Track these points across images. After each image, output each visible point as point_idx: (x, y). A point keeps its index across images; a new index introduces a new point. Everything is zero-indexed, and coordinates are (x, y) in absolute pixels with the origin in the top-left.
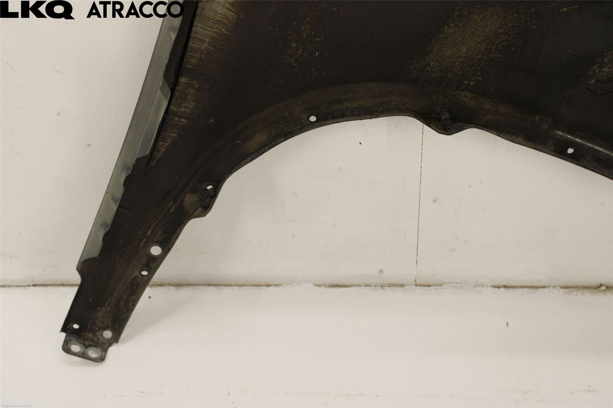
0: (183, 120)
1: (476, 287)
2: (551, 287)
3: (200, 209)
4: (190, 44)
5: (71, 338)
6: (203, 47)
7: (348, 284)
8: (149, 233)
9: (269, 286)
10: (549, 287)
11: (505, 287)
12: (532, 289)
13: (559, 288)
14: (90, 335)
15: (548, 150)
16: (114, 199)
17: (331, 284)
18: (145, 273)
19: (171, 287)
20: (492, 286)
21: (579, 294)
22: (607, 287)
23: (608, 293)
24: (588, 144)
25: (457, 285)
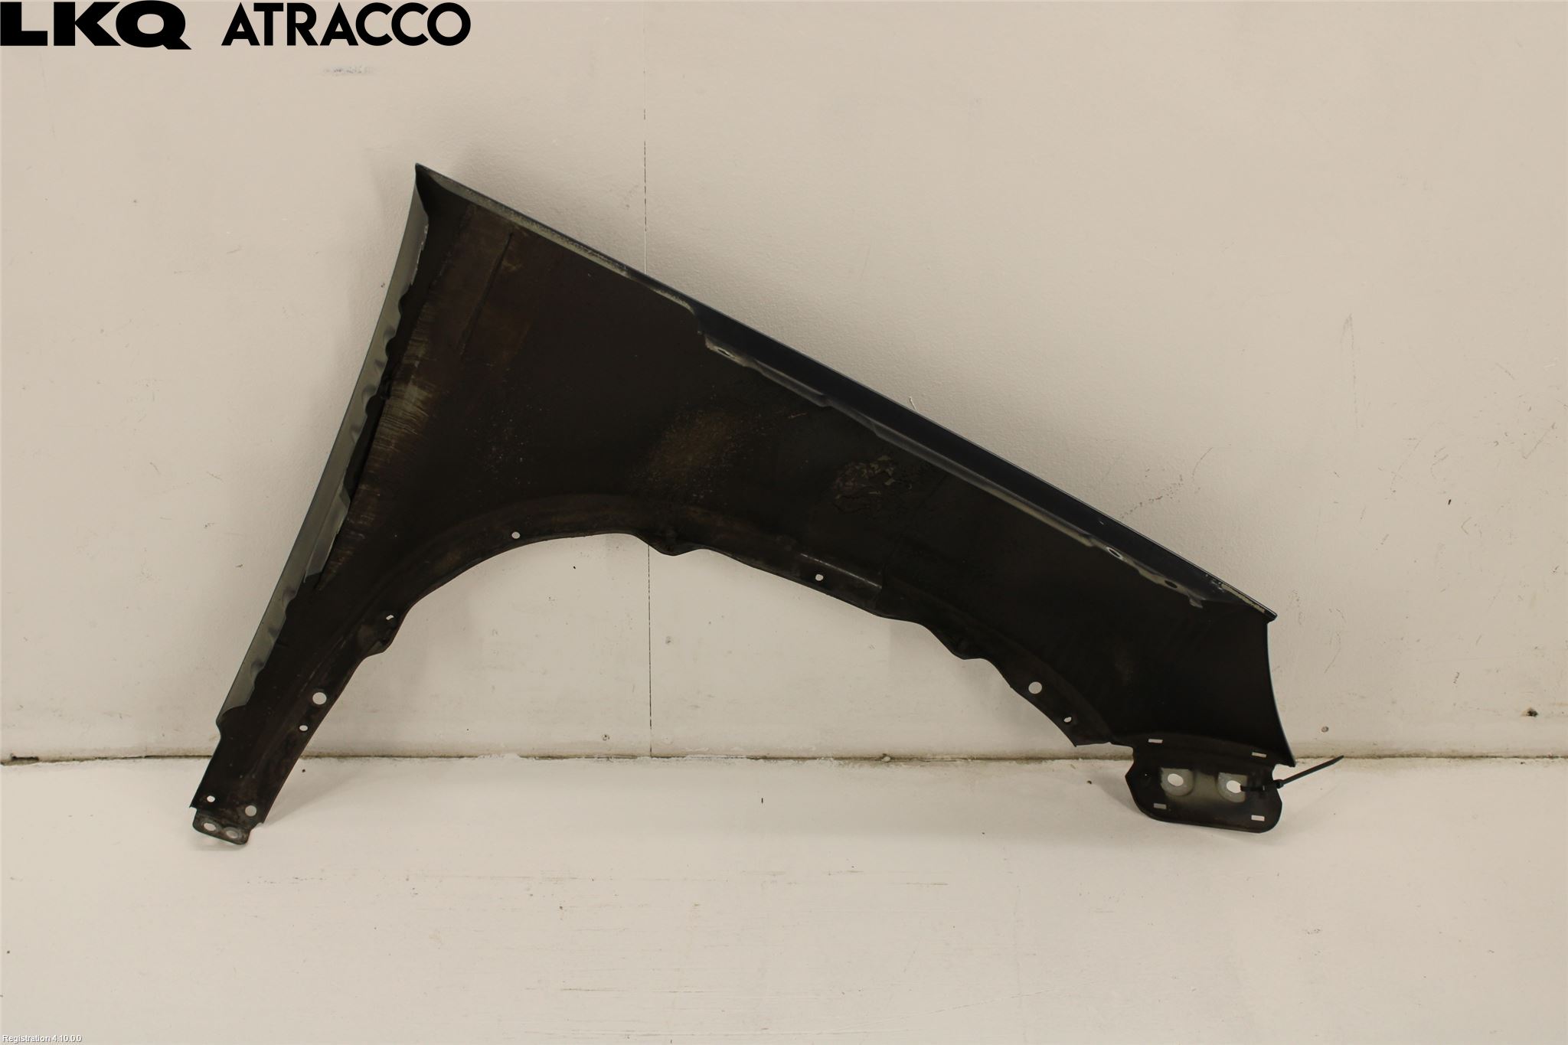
0: (361, 535)
1: (728, 758)
2: (823, 758)
3: (378, 644)
4: (374, 446)
5: (204, 816)
6: (388, 450)
7: (564, 754)
8: (311, 677)
9: (462, 757)
10: (820, 758)
11: (765, 758)
13: (832, 759)
14: (229, 812)
16: (271, 631)
17: (542, 755)
18: (304, 728)
19: (331, 759)
20: (748, 758)
21: (857, 766)
22: (892, 759)
23: (892, 765)
24: (840, 570)
25: (702, 756)
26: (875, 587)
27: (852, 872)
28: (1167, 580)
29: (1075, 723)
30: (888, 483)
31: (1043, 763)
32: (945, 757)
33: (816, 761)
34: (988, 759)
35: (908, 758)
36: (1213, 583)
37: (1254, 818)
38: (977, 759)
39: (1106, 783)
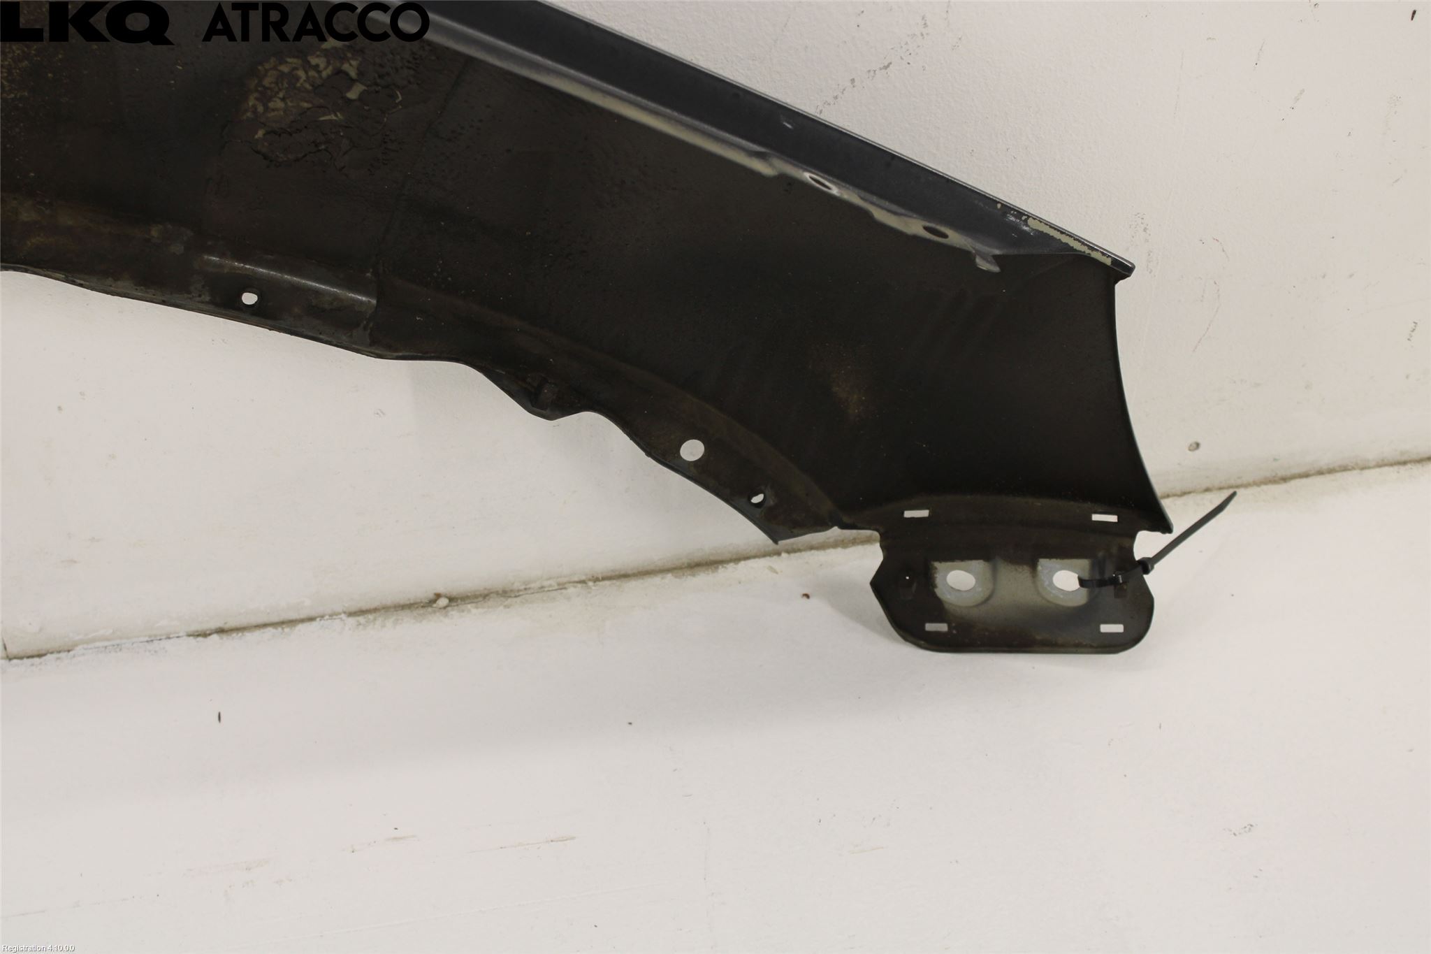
1: (152, 641)
2: (327, 617)
10: (322, 617)
11: (221, 631)
12: (283, 629)
13: (343, 616)
15: (199, 302)
20: (189, 635)
21: (390, 623)
22: (452, 599)
23: (454, 613)
24: (287, 277)
25: (106, 643)
26: (361, 302)
27: (395, 839)
28: (928, 224)
29: (771, 502)
30: (352, 95)
31: (721, 569)
32: (546, 583)
33: (314, 624)
34: (624, 576)
35: (481, 595)
36: (1012, 219)
37: (1106, 628)
38: (604, 579)
39: (835, 593)
